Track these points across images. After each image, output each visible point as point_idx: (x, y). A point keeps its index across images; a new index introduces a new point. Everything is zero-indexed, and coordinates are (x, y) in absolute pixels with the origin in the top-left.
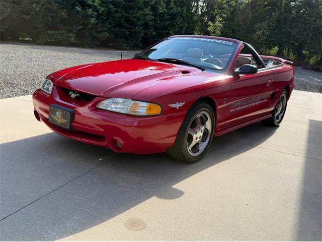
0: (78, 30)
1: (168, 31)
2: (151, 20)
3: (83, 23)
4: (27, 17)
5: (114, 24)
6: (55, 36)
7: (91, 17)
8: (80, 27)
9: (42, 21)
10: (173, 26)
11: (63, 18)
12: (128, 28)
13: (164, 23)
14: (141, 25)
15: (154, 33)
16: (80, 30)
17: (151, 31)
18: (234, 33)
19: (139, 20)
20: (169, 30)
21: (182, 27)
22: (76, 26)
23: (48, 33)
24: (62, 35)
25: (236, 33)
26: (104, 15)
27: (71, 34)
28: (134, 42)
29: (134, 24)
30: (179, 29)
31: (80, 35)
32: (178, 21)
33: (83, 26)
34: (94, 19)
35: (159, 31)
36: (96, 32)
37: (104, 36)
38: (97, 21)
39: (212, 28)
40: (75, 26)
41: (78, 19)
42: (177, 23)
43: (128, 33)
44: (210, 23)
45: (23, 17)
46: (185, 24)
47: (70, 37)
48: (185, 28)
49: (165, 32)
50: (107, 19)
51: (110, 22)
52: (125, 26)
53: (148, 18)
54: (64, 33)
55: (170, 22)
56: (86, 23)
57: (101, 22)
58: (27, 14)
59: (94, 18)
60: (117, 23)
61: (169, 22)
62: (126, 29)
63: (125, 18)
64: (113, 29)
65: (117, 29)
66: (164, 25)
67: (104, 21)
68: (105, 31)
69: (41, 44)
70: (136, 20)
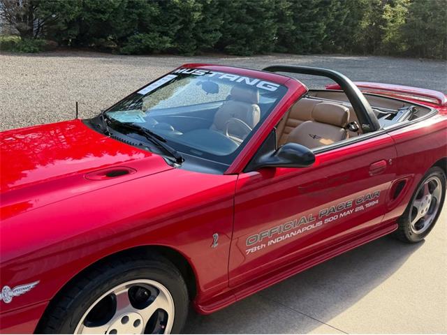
0: (175, 31)
1: (315, 23)
2: (289, 9)
3: (183, 20)
4: (105, 17)
5: (231, 19)
6: (143, 41)
7: (195, 11)
8: (179, 27)
9: (125, 21)
10: (325, 14)
11: (153, 14)
12: (253, 23)
13: (310, 11)
14: (271, 18)
15: (294, 28)
16: (179, 30)
17: (289, 24)
18: (426, 22)
19: (268, 9)
20: (318, 22)
21: (340, 15)
22: (173, 26)
23: (134, 38)
24: (153, 39)
25: (428, 21)
26: (215, 6)
27: (165, 38)
28: (262, 43)
29: (261, 17)
30: (335, 19)
31: (179, 37)
32: (333, 6)
33: (183, 26)
34: (199, 14)
35: (302, 24)
36: (203, 33)
37: (214, 38)
38: (202, 17)
39: (390, 14)
40: (171, 25)
41: (175, 15)
42: (331, 9)
43: (252, 30)
44: (387, 6)
45: (98, 17)
46: (345, 10)
47: (165, 42)
48: (345, 16)
49: (311, 24)
50: (219, 12)
51: (225, 16)
52: (247, 19)
53: (283, 5)
54: (156, 36)
55: (320, 10)
56: (187, 20)
57: (211, 18)
58: (103, 13)
59: (198, 11)
60: (234, 16)
61: (318, 9)
62: (249, 24)
63: (248, 9)
64: (229, 26)
65: (235, 26)
66: (310, 13)
67: (215, 15)
68: (216, 30)
69: (126, 54)
70: (263, 9)
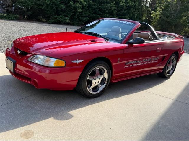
0: (71, 15)
2: (115, 10)
3: (74, 11)
4: (43, 8)
5: (92, 12)
6: (57, 18)
8: (72, 14)
9: (51, 10)
10: (129, 13)
11: (62, 8)
12: (101, 15)
14: (108, 13)
16: (72, 15)
18: (168, 19)
19: (107, 9)
20: (126, 16)
21: (135, 14)
22: (70, 13)
23: (54, 17)
24: (61, 18)
26: (87, 7)
27: (66, 18)
29: (104, 12)
30: (133, 15)
31: (72, 18)
33: (73, 13)
34: (80, 9)
36: (81, 17)
37: (86, 19)
38: (82, 10)
39: (154, 15)
41: (71, 9)
42: (131, 11)
44: (153, 12)
45: (40, 8)
46: (137, 12)
47: (66, 19)
48: (137, 14)
50: (88, 9)
51: (90, 11)
52: (99, 13)
53: (113, 8)
54: (63, 17)
56: (76, 11)
57: (85, 11)
58: (42, 6)
59: (80, 8)
60: (94, 11)
61: (126, 11)
62: (99, 15)
63: (99, 9)
64: (91, 15)
65: (94, 15)
66: (123, 12)
67: (86, 10)
68: (87, 16)
69: (50, 23)
70: (105, 9)
